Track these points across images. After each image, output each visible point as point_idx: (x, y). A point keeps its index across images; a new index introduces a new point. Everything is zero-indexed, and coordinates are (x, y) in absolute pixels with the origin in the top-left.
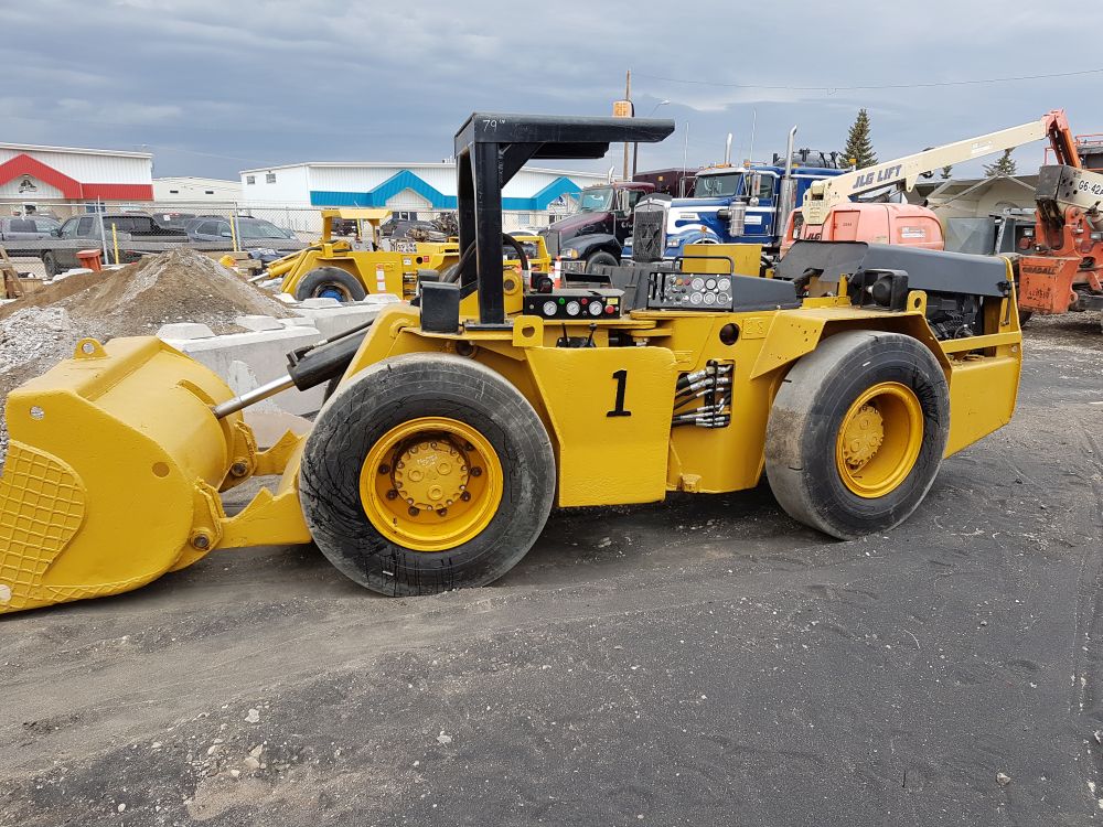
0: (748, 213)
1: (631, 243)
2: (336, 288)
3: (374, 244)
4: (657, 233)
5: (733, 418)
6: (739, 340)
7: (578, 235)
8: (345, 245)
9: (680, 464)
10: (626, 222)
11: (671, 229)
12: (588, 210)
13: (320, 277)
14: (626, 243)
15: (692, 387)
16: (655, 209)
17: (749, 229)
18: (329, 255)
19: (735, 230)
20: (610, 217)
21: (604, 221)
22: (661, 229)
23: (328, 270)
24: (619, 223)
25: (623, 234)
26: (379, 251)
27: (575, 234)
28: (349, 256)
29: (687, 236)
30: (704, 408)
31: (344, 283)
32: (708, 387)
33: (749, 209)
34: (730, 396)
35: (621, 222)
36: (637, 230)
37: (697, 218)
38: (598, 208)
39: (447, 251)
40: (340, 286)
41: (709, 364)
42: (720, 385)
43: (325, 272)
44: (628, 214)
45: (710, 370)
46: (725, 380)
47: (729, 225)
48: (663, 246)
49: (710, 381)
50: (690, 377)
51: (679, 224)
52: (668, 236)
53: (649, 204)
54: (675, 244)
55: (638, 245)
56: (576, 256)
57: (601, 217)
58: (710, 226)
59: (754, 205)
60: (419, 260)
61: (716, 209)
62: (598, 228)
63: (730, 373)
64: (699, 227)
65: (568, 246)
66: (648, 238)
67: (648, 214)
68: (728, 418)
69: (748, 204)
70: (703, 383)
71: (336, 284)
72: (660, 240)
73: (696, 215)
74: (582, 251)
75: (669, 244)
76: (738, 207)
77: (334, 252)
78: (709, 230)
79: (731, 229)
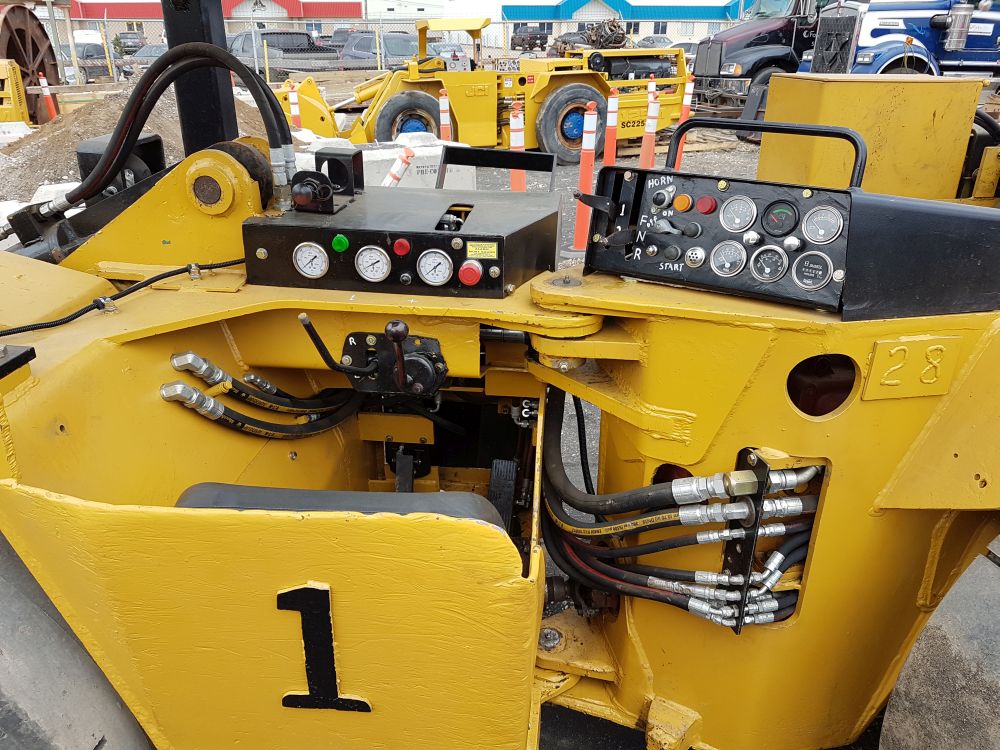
0: (975, 20)
1: (810, 58)
2: (421, 118)
3: (472, 62)
4: (845, 45)
5: (807, 603)
6: (853, 399)
7: (749, 46)
8: (439, 63)
9: (648, 672)
10: (809, 30)
11: (865, 39)
12: (762, 16)
13: (402, 103)
14: (805, 57)
15: (684, 514)
16: (847, 14)
17: (973, 41)
18: (415, 77)
19: (953, 43)
20: (790, 23)
21: (781, 29)
22: (850, 39)
23: (410, 95)
24: (800, 32)
25: (804, 44)
26: (478, 70)
27: (745, 44)
28: (438, 77)
29: (884, 49)
30: (713, 578)
31: (428, 111)
32: (733, 524)
33: (977, 14)
34: (806, 545)
35: (803, 30)
36: (820, 40)
37: (902, 26)
38: (776, 13)
39: (557, 69)
40: (424, 114)
41: (743, 461)
42: (774, 519)
43: (407, 98)
44: (811, 20)
45: (741, 480)
46: (794, 505)
47: (945, 36)
48: (851, 60)
49: (739, 511)
50: (680, 488)
51: (876, 33)
52: (859, 48)
53: (840, 7)
54: (867, 60)
55: (819, 60)
56: (739, 72)
57: (776, 25)
58: (918, 37)
59: (985, 9)
60: (522, 81)
61: (929, 14)
62: (773, 37)
63: (813, 489)
64: (903, 38)
65: (732, 59)
66: (832, 51)
67: (837, 19)
68: (789, 602)
69: (976, 8)
70: (716, 512)
71: (419, 112)
72: (848, 54)
73: (901, 22)
74: (749, 66)
75: (859, 60)
76: (963, 10)
77: (420, 71)
78: (916, 42)
79: (947, 41)
